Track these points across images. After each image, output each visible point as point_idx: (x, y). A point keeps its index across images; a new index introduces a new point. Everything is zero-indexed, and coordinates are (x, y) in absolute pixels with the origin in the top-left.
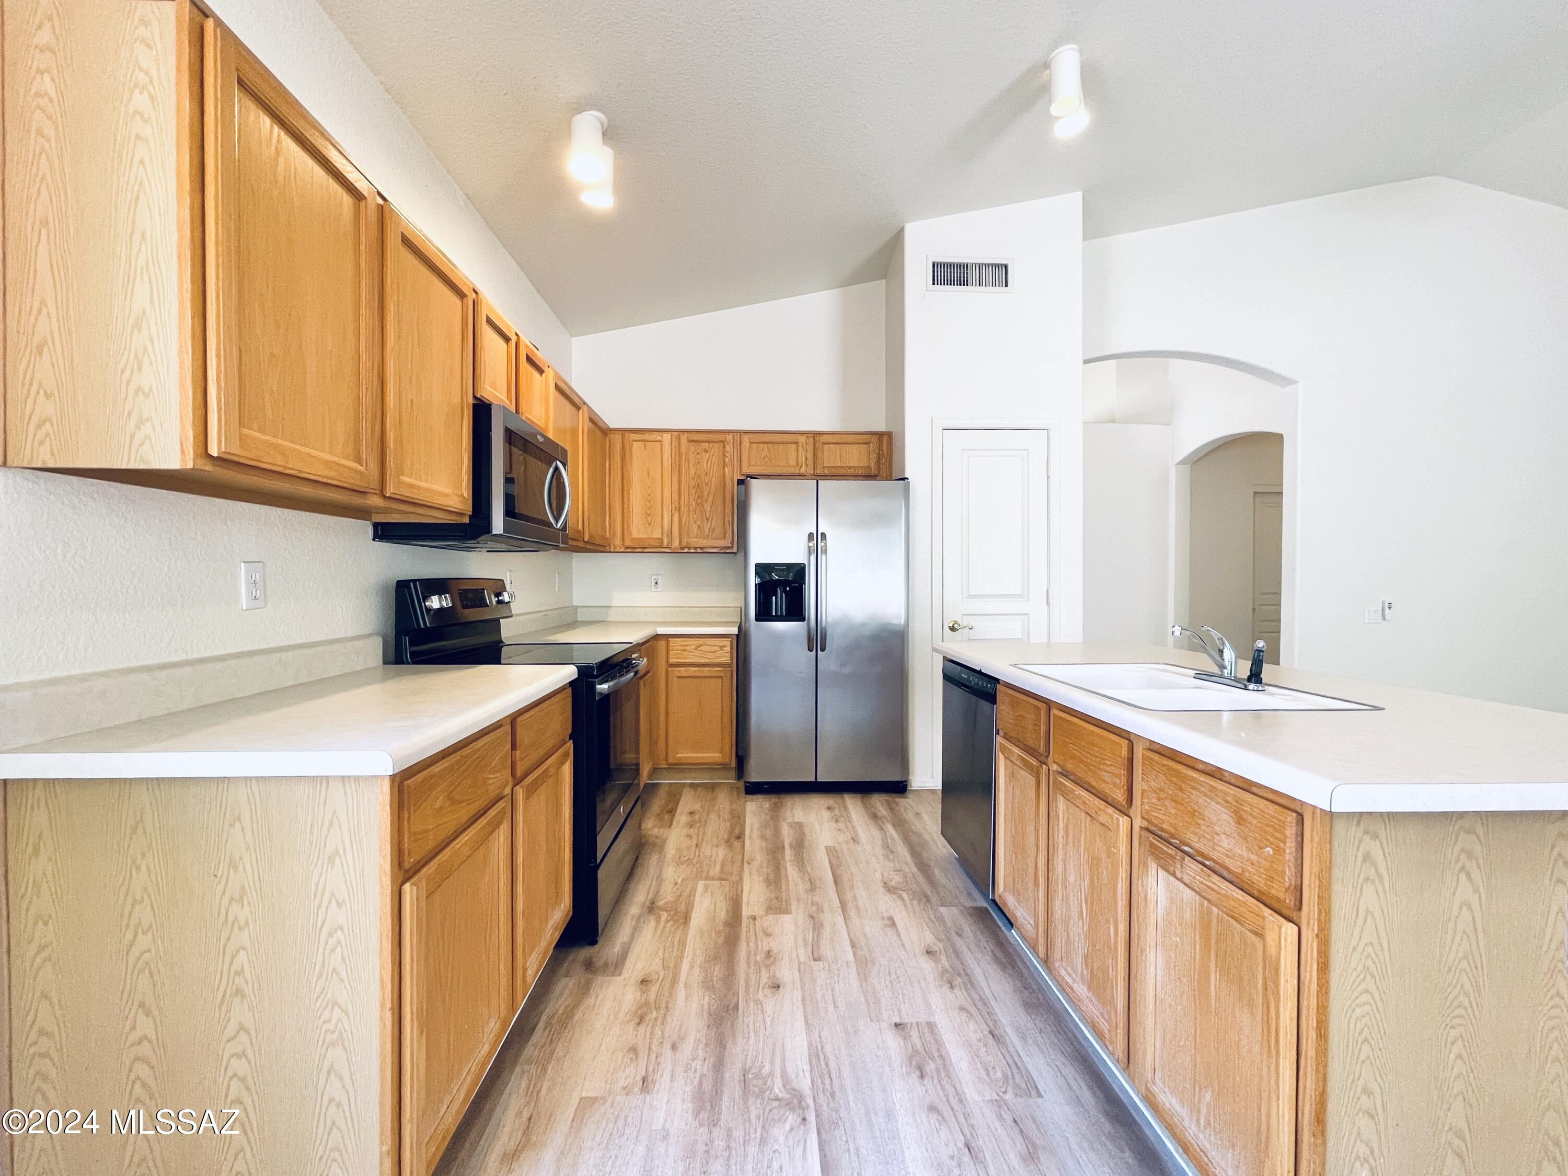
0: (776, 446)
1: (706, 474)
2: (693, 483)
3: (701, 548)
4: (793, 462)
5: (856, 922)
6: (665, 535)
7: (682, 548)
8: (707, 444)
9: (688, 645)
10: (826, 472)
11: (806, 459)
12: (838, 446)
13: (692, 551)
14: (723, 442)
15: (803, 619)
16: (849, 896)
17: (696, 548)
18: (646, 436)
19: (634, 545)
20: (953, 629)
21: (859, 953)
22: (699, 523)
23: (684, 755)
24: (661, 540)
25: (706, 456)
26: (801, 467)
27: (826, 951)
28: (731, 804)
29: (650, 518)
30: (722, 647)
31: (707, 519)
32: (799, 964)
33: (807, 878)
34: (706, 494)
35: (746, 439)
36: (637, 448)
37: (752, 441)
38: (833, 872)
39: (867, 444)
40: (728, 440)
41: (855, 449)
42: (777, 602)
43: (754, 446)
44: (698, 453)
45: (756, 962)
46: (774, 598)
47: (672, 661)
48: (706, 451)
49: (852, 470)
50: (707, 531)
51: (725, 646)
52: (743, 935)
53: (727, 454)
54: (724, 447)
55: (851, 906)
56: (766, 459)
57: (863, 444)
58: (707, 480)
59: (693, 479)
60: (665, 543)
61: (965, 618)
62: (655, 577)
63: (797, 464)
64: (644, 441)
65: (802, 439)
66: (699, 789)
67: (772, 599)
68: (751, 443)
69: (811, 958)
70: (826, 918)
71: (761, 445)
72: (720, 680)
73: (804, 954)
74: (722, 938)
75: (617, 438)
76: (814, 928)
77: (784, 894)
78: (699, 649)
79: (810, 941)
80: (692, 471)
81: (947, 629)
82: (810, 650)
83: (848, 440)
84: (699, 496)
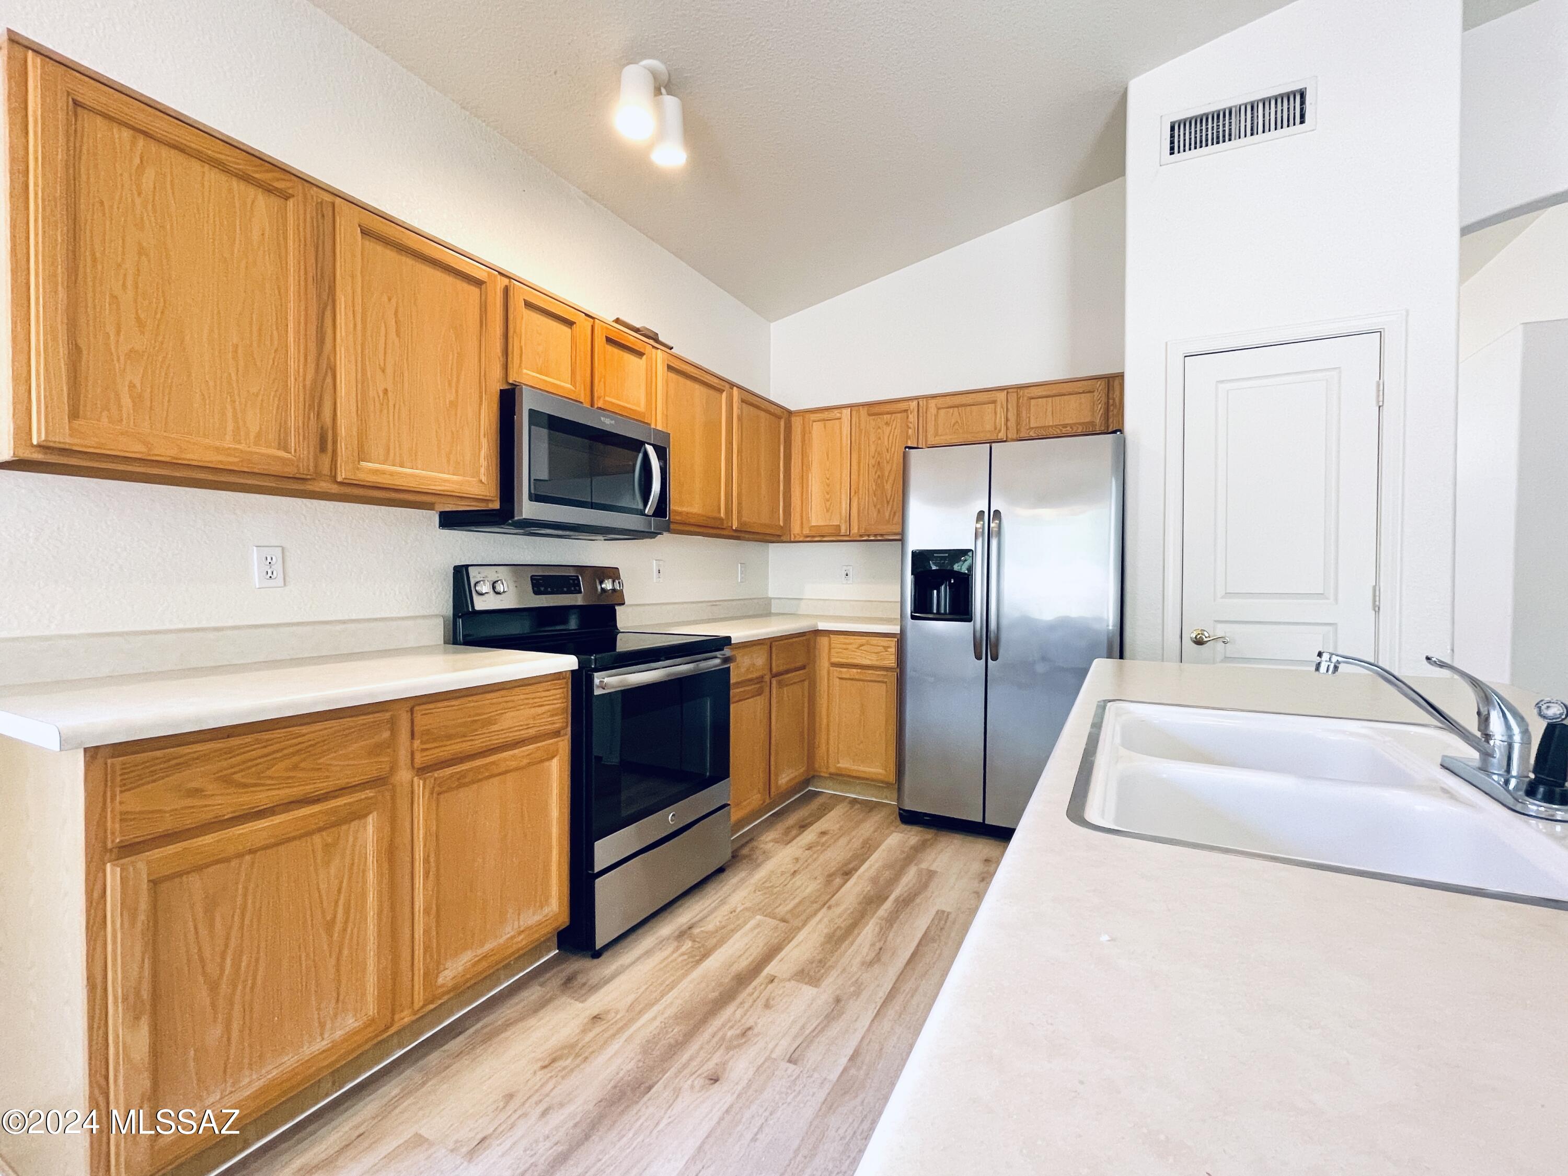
0: (968, 408)
1: (888, 450)
2: (873, 462)
3: (882, 535)
4: (989, 427)
5: (886, 1024)
6: (843, 521)
7: (861, 536)
8: (889, 416)
9: (851, 644)
10: (1032, 434)
11: (1007, 420)
12: (1050, 399)
13: (872, 538)
14: (906, 411)
15: (970, 620)
16: (908, 986)
17: (875, 535)
18: (826, 415)
19: (813, 533)
20: (1199, 642)
21: (853, 1071)
22: (879, 506)
23: (845, 764)
24: (839, 527)
25: (887, 430)
26: (1000, 431)
27: (813, 1056)
28: (874, 832)
29: (828, 504)
30: (886, 648)
31: (888, 502)
32: (769, 1056)
33: (878, 946)
34: (886, 474)
35: (932, 403)
36: (817, 428)
37: (939, 406)
38: (919, 944)
39: (1089, 392)
40: (912, 408)
41: (1073, 401)
42: (941, 597)
43: (942, 412)
44: (879, 428)
45: (725, 1035)
46: (935, 592)
47: (834, 660)
48: (887, 424)
49: (1068, 428)
50: (887, 514)
51: (888, 647)
52: (739, 1000)
53: (910, 425)
54: (908, 418)
55: (900, 999)
56: (956, 427)
57: (1083, 392)
58: (888, 457)
59: (873, 457)
60: (843, 532)
61: (1219, 626)
62: (845, 568)
63: (996, 429)
64: (824, 420)
65: (1002, 396)
66: (857, 806)
67: (932, 595)
68: (939, 409)
69: (788, 1056)
70: (853, 1007)
71: (951, 410)
72: (884, 685)
73: (784, 1046)
74: (717, 994)
75: (797, 422)
76: (827, 1016)
77: (833, 959)
78: (862, 648)
79: (807, 1032)
80: (873, 448)
81: (1187, 643)
82: (978, 657)
83: (1064, 391)
84: (879, 477)
